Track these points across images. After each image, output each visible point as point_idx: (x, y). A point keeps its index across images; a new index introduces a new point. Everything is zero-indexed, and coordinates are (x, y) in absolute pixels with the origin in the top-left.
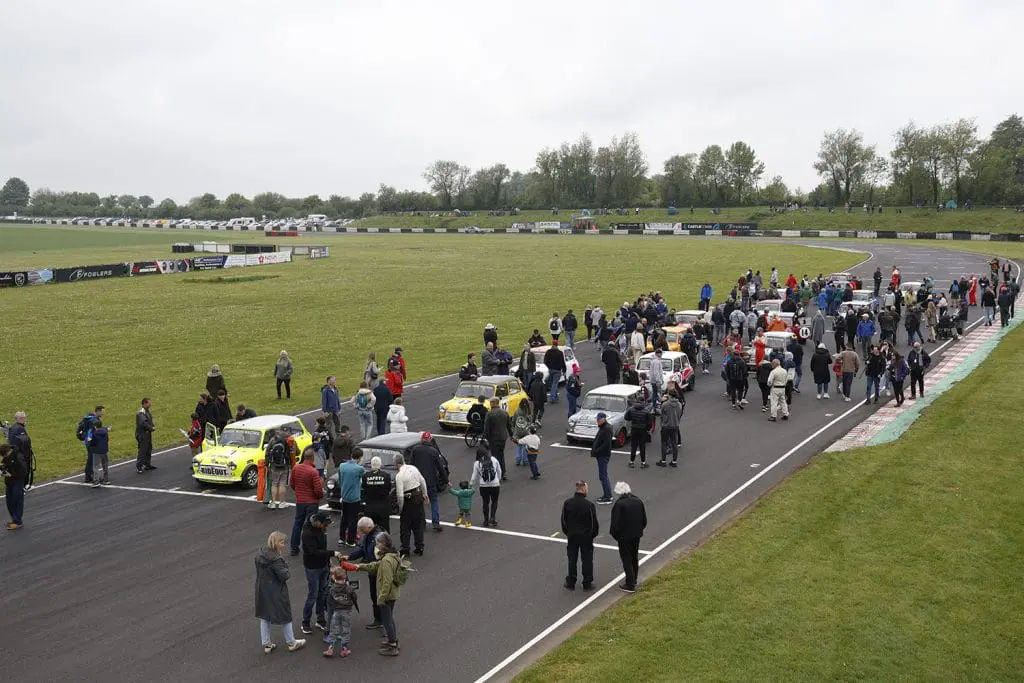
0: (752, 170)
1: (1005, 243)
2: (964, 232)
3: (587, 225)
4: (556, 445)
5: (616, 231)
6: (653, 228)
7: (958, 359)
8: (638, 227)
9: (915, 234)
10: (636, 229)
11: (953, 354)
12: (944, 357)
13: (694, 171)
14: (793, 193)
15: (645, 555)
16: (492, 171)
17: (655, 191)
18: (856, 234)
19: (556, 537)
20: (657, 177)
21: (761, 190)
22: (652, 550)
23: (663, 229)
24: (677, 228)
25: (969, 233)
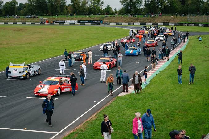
0: (100, 3)
1: (179, 26)
2: (167, 23)
3: (45, 21)
4: (29, 97)
5: (55, 23)
6: (67, 22)
7: (162, 64)
8: (63, 22)
9: (152, 24)
10: (62, 23)
11: (161, 62)
12: (158, 63)
13: (81, 3)
14: (114, 11)
15: (56, 134)
16: (11, 3)
17: (69, 10)
18: (134, 24)
19: (26, 129)
20: (69, 5)
21: (103, 9)
22: (58, 132)
23: (71, 22)
24: (76, 22)
25: (168, 23)
